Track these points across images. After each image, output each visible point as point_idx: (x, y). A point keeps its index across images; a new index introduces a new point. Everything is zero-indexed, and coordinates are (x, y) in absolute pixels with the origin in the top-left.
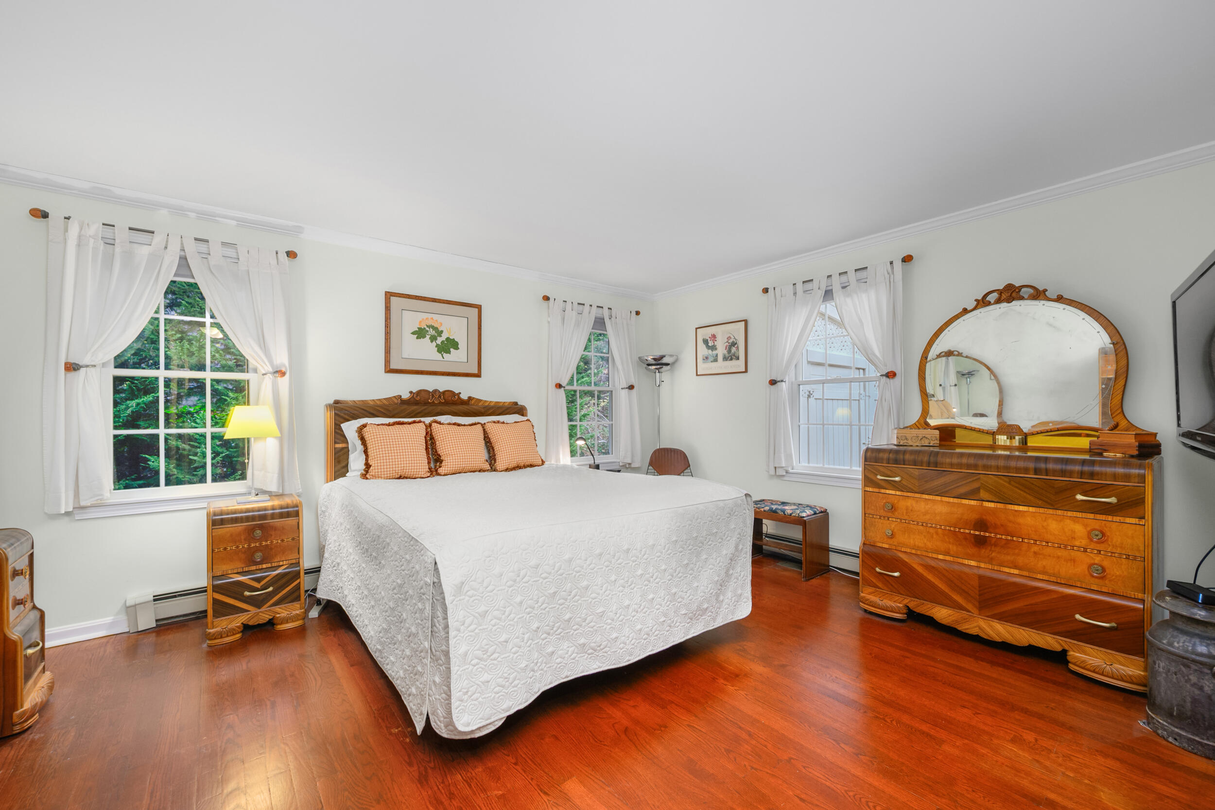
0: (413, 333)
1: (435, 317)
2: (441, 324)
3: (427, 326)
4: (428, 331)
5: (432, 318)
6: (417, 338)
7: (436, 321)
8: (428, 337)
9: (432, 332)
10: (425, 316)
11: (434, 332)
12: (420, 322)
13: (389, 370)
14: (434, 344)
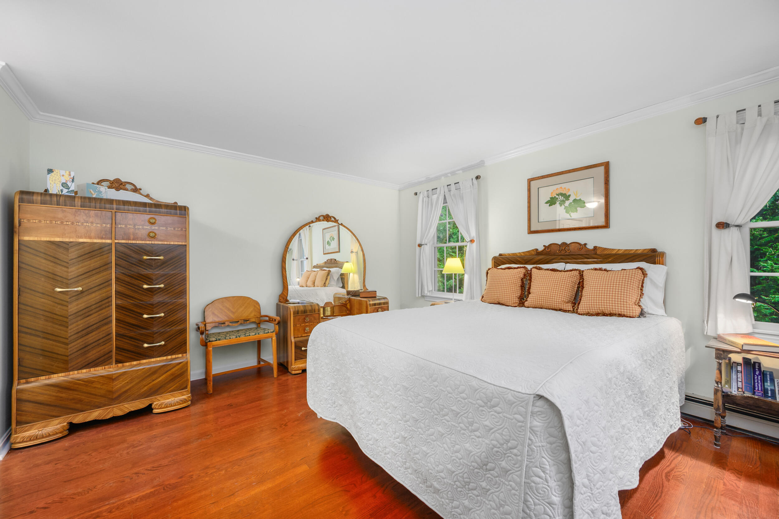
0: (546, 203)
1: (563, 186)
2: (569, 190)
3: (557, 195)
4: (557, 199)
5: (561, 188)
6: (550, 206)
7: (565, 188)
8: (558, 203)
9: (561, 198)
10: (555, 187)
11: (563, 198)
12: (552, 193)
13: (531, 232)
14: (563, 207)
